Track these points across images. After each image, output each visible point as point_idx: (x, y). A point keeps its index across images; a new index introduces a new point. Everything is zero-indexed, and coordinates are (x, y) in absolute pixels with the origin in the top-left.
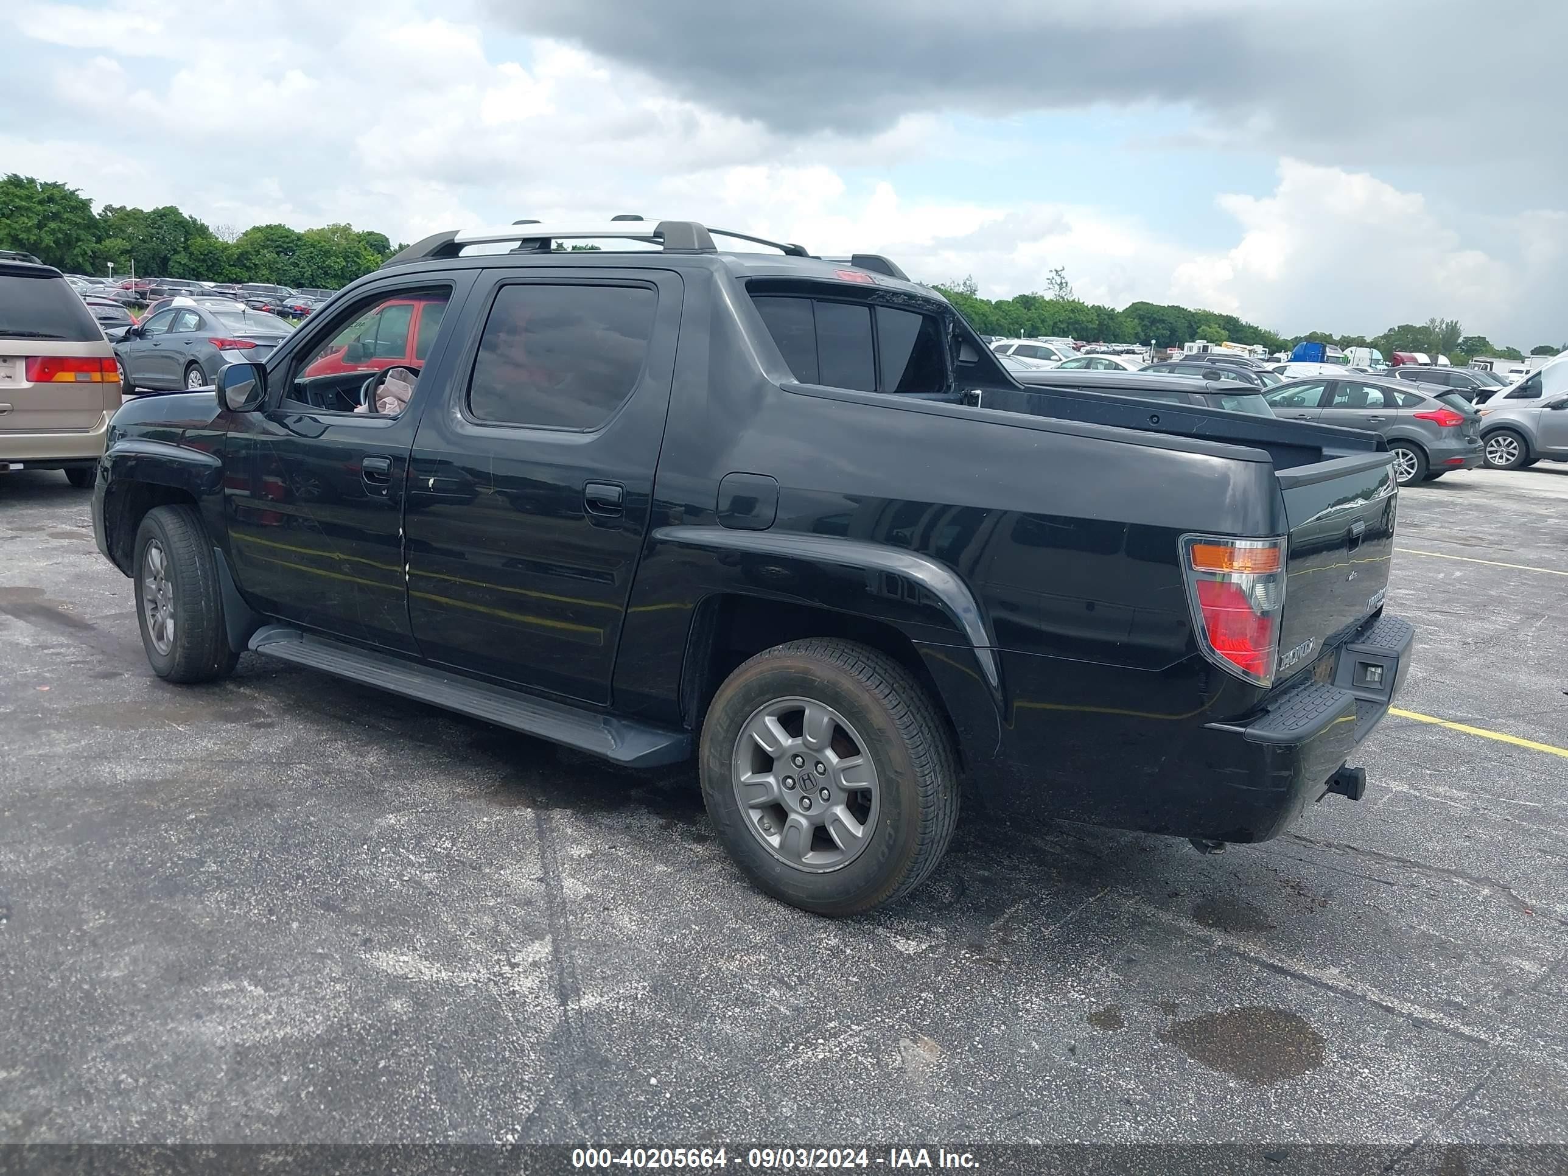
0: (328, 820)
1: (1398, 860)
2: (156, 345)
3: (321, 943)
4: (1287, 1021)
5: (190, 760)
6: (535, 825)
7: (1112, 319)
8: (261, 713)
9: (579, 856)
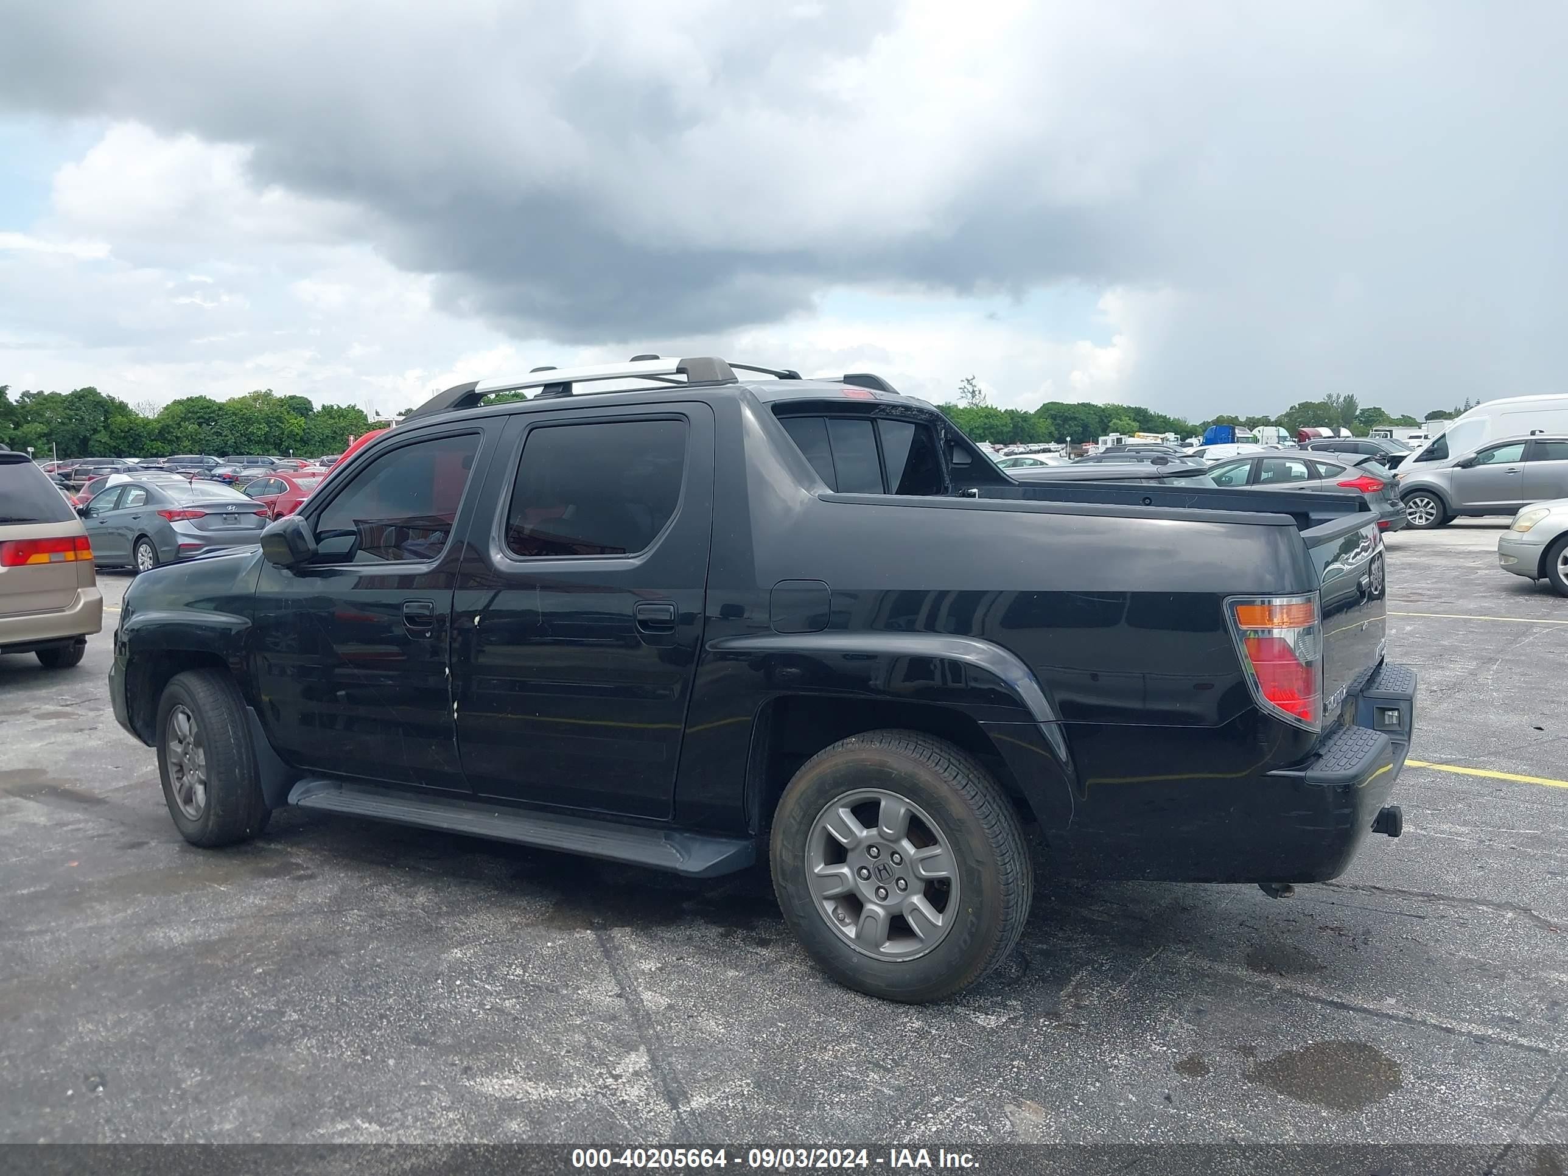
0: (395, 961)
1: (1422, 895)
2: (102, 523)
3: (423, 1076)
4: (1360, 1051)
5: (241, 917)
6: (599, 945)
7: (1025, 421)
8: (298, 866)
9: (650, 969)
